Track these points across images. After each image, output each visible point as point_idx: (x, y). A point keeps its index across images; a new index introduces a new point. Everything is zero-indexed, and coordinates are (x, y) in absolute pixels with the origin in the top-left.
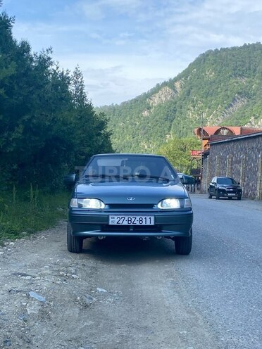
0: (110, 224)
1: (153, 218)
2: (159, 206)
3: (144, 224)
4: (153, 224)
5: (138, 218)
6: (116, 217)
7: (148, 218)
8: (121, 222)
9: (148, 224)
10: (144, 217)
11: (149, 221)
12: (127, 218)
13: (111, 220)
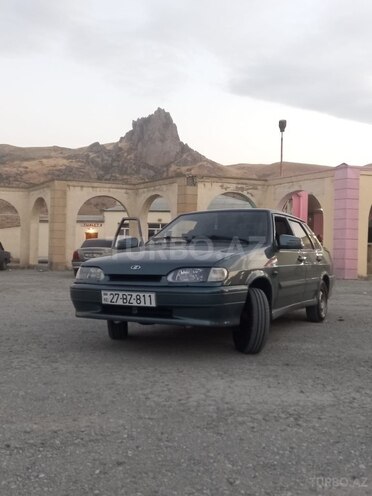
0: (103, 302)
1: (153, 296)
2: (170, 278)
3: (142, 304)
4: (154, 305)
5: (134, 295)
6: (109, 293)
7: (147, 295)
8: (114, 300)
9: (148, 304)
10: (141, 295)
11: (149, 300)
12: (121, 294)
13: (104, 297)
